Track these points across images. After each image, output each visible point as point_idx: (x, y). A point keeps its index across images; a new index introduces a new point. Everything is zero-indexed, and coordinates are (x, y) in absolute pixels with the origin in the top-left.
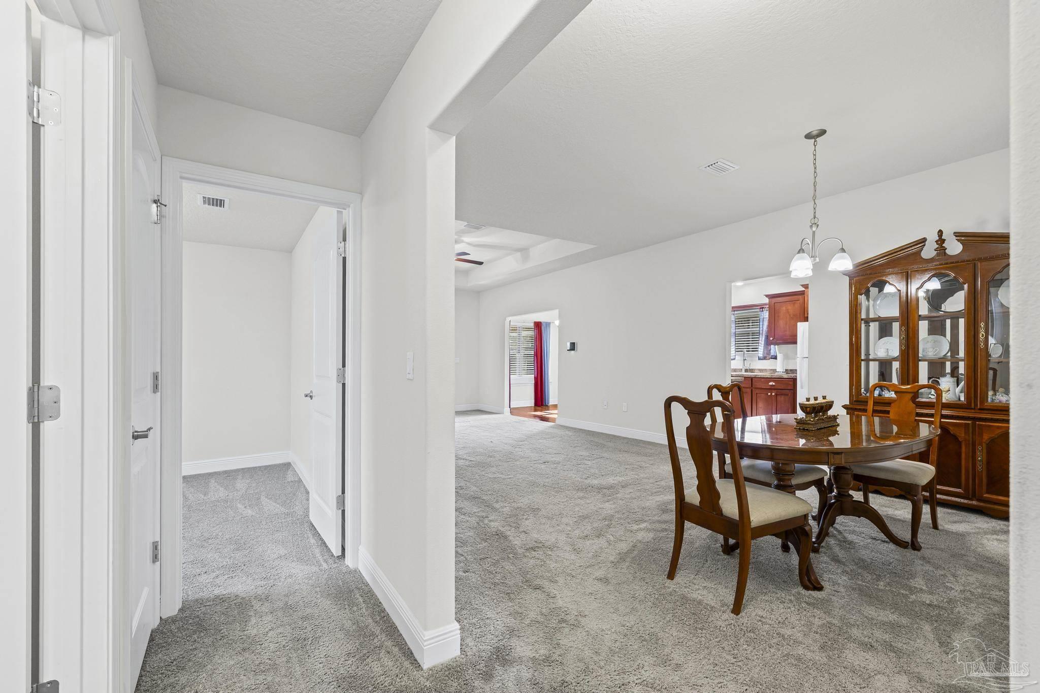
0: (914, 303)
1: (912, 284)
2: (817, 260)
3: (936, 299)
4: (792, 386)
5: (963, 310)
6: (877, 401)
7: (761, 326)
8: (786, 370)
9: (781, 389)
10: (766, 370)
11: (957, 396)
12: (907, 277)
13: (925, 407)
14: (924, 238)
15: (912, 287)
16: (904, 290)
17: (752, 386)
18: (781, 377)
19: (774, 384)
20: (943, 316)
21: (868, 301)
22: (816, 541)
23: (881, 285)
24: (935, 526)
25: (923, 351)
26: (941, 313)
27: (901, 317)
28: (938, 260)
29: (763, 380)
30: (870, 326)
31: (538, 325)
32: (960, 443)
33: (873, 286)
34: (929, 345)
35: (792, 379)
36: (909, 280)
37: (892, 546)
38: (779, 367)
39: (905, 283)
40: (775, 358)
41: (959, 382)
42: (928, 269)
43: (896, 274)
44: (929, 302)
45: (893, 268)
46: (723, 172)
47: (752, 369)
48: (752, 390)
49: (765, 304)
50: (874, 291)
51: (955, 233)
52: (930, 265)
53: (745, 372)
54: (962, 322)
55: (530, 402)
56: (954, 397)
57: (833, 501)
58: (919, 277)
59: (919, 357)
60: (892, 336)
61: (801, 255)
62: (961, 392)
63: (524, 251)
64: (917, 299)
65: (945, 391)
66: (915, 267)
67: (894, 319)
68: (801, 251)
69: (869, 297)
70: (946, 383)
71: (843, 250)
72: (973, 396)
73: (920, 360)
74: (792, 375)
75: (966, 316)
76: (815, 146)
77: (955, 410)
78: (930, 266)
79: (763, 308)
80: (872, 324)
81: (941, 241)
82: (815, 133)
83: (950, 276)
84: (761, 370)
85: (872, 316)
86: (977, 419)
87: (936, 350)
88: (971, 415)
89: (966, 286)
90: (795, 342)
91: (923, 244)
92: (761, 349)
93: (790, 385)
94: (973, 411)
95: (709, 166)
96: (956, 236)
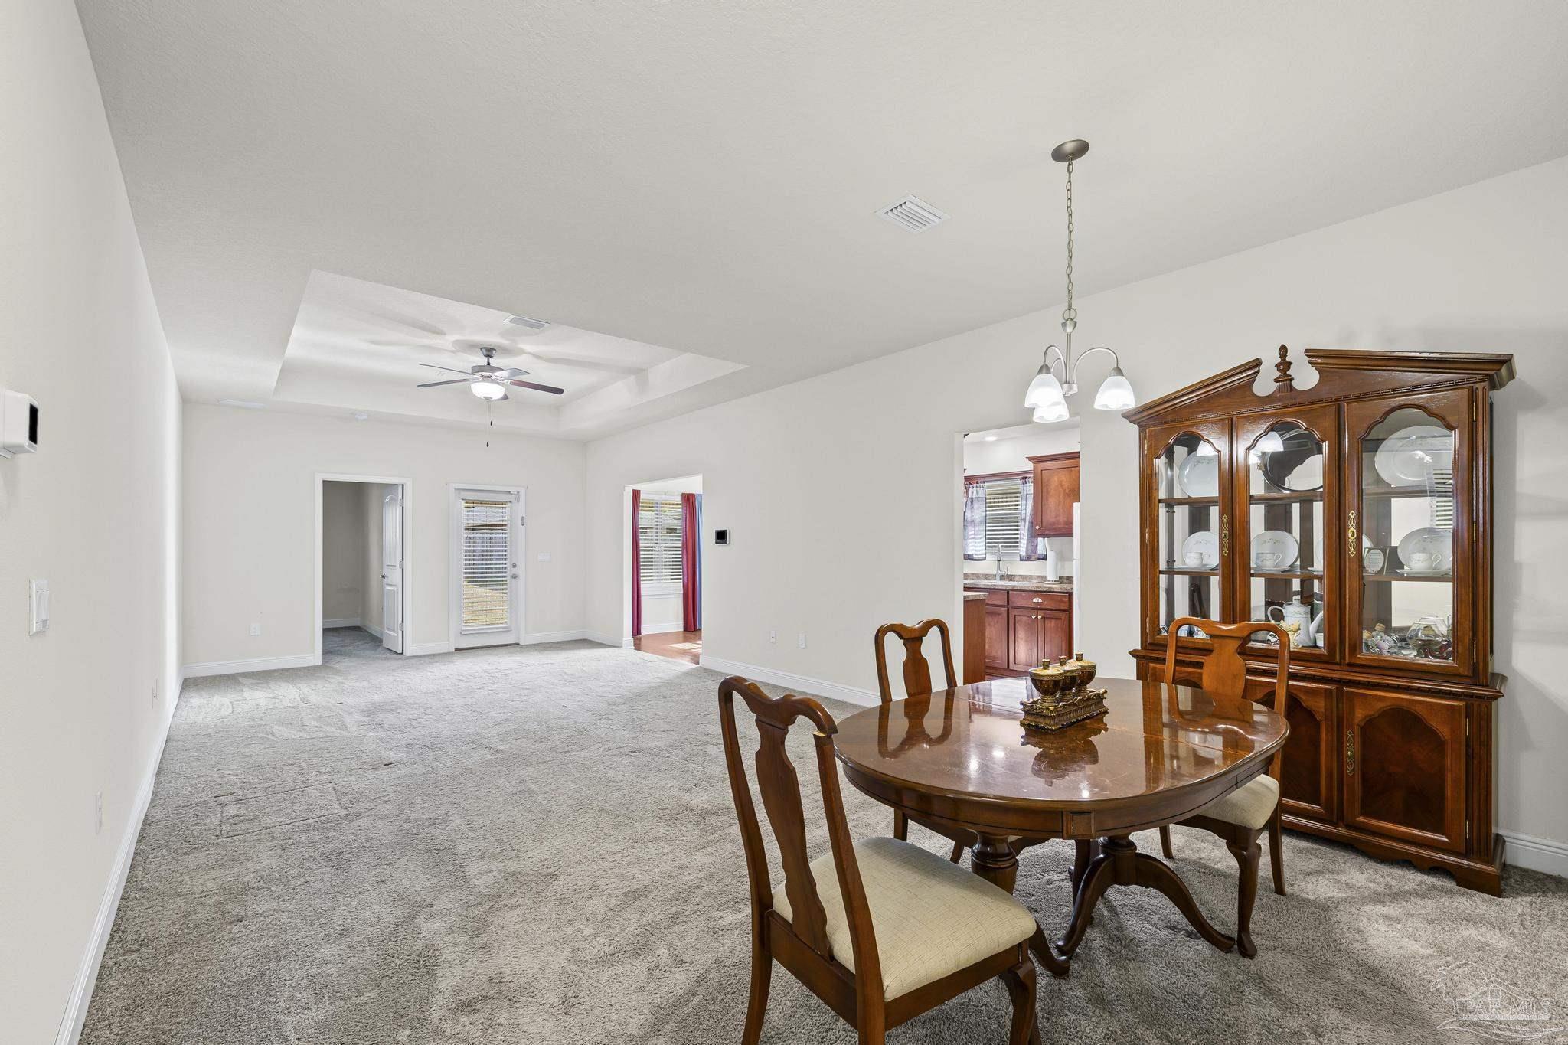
0: (1242, 474)
1: (1240, 441)
2: (1075, 388)
3: (1278, 468)
4: (1067, 604)
5: (1321, 487)
6: (1185, 645)
7: (1023, 507)
8: (1060, 577)
9: (1052, 610)
10: (1031, 577)
11: (1312, 637)
12: (1231, 430)
13: (1261, 659)
14: (1258, 359)
15: (1239, 445)
16: (1225, 451)
17: (1008, 604)
18: (1050, 590)
19: (1040, 601)
20: (1288, 498)
21: (1172, 469)
22: (1065, 945)
23: (1192, 442)
24: (1280, 890)
25: (1258, 558)
26: (1285, 492)
27: (1221, 498)
28: (1280, 399)
29: (1023, 594)
30: (1174, 512)
31: (689, 500)
32: (1317, 724)
33: (1178, 442)
34: (1267, 548)
35: (1067, 593)
36: (1234, 434)
37: (1203, 947)
38: (1048, 573)
39: (1226, 439)
40: (1045, 558)
41: (1315, 611)
42: (1265, 414)
43: (1215, 422)
44: (1266, 473)
45: (1209, 411)
46: (923, 227)
47: (1012, 576)
48: (1008, 610)
49: (1028, 472)
50: (1180, 451)
51: (1307, 351)
52: (1268, 407)
53: (1001, 579)
54: (1318, 508)
55: (677, 625)
56: (1307, 640)
57: (1102, 856)
58: (1250, 428)
59: (1250, 569)
60: (1209, 530)
61: (1044, 376)
62: (1318, 631)
63: (639, 373)
64: (1248, 468)
65: (1292, 631)
66: (1244, 412)
67: (1211, 502)
68: (1044, 369)
69: (1173, 462)
70: (1294, 615)
71: (1119, 371)
72: (1338, 641)
73: (1252, 575)
74: (1066, 587)
75: (1326, 499)
76: (1070, 173)
77: (1309, 664)
78: (1268, 409)
79: (1026, 478)
80: (1176, 508)
81: (1284, 365)
82: (1069, 147)
83: (1299, 428)
84: (1024, 578)
85: (1177, 495)
86: (1344, 682)
87: (1277, 558)
88: (1335, 676)
89: (1325, 446)
90: (1070, 534)
91: (1256, 369)
92: (1024, 544)
93: (1065, 602)
94: (1338, 667)
95: (892, 210)
96: (1309, 356)
